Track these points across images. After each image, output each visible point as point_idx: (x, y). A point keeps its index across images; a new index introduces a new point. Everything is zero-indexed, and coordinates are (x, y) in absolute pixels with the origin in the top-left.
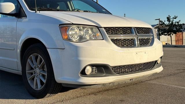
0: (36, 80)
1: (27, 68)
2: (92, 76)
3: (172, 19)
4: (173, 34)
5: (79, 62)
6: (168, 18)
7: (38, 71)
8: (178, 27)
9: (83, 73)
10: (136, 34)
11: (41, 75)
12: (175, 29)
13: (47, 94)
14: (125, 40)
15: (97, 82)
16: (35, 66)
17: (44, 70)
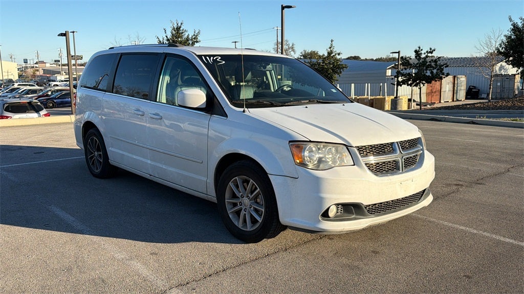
0: (243, 215)
1: (227, 195)
2: (337, 219)
3: (425, 53)
4: (424, 84)
5: (321, 200)
6: (416, 51)
7: (246, 201)
8: (435, 71)
9: (325, 215)
10: (401, 152)
11: (252, 209)
12: (428, 73)
13: (263, 239)
14: (384, 163)
15: (345, 228)
16: (241, 194)
17: (257, 202)
